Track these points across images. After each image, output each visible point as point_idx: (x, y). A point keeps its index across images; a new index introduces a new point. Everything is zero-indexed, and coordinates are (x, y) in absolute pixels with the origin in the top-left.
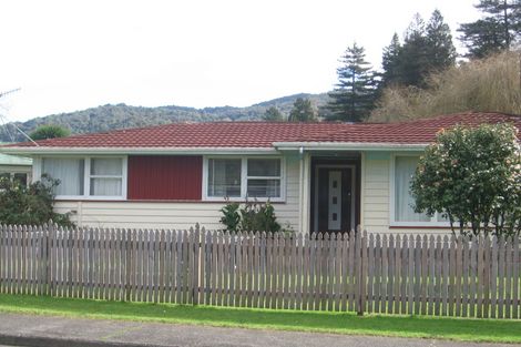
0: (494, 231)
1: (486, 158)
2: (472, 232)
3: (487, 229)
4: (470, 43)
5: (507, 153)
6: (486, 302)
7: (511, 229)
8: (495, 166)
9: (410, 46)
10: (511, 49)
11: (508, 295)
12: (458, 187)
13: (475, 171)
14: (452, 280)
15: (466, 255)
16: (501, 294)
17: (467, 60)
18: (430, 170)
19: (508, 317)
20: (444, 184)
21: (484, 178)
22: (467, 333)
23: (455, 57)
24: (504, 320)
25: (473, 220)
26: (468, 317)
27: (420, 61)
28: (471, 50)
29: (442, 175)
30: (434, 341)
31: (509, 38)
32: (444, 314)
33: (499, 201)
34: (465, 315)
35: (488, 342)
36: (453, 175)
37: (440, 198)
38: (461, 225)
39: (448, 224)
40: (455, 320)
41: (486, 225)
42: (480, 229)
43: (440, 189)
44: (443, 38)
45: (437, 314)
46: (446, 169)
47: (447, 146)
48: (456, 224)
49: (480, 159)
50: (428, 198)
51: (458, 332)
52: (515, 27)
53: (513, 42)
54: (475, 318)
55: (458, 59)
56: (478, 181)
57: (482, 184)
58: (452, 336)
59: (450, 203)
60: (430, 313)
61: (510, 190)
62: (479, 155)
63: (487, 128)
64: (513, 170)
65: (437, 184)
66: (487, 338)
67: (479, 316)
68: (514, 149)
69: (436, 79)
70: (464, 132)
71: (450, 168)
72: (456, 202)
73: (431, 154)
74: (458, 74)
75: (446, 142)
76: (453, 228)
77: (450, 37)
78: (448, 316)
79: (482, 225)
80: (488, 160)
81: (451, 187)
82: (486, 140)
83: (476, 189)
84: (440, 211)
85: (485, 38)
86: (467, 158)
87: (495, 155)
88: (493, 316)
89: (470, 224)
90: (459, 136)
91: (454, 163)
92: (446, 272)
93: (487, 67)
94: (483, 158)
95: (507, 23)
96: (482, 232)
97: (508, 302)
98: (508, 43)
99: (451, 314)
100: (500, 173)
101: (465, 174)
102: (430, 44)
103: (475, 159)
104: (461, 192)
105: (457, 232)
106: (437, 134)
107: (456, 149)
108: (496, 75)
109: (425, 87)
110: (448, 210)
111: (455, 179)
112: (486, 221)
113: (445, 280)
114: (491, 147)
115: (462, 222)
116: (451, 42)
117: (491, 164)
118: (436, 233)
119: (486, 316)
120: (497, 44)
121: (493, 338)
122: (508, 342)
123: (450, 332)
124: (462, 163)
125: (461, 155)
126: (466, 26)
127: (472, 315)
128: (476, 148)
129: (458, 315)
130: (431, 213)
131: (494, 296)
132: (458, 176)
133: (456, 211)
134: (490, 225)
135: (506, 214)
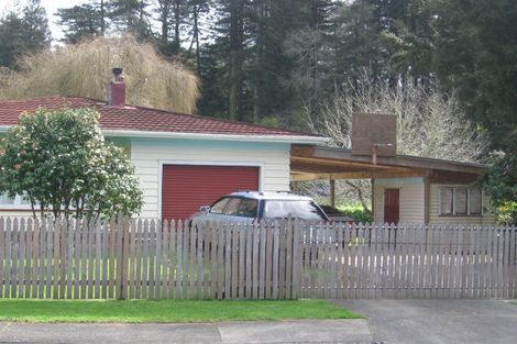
0: (75, 214)
1: (67, 142)
2: (53, 214)
3: (67, 212)
4: (66, 28)
5: (88, 137)
6: (63, 283)
7: (91, 212)
8: (76, 149)
9: (6, 27)
10: (106, 36)
11: (84, 276)
12: (39, 170)
13: (56, 154)
14: (29, 263)
15: (43, 237)
16: (77, 275)
17: (62, 44)
18: (11, 152)
19: (83, 297)
20: (25, 166)
21: (65, 162)
22: (42, 314)
23: (50, 41)
24: (80, 300)
25: (54, 202)
26: (45, 299)
27: (16, 43)
28: (67, 35)
29: (23, 157)
30: (9, 324)
31: (104, 26)
32: (21, 296)
33: (80, 184)
34: (41, 297)
35: (63, 322)
36: (34, 158)
37: (20, 181)
38: (42, 207)
39: (29, 207)
40: (31, 302)
41: (67, 208)
42: (60, 211)
43: (20, 171)
44: (39, 21)
45: (14, 296)
46: (28, 151)
47: (29, 129)
48: (38, 207)
49: (61, 142)
50: (9, 180)
51: (33, 313)
52: (110, 16)
53: (107, 30)
54: (51, 299)
55: (53, 44)
56: (59, 164)
57: (62, 167)
58: (28, 318)
59: (30, 185)
60: (7, 296)
61: (90, 174)
62: (60, 139)
63: (69, 113)
64: (93, 154)
65: (18, 166)
66: (62, 318)
67: (55, 297)
68: (95, 133)
69: (28, 61)
70: (46, 115)
71: (31, 150)
72: (37, 185)
73: (12, 136)
74: (52, 58)
75: (28, 124)
76: (34, 211)
77: (46, 20)
78: (24, 299)
79: (62, 207)
80: (69, 144)
81: (32, 170)
82: (68, 124)
83: (57, 172)
84: (21, 194)
85: (81, 24)
86: (49, 142)
87: (76, 139)
88: (69, 297)
89: (51, 207)
90: (41, 119)
91: (35, 146)
92: (22, 255)
93: (81, 52)
94: (64, 142)
95: (103, 11)
96: (62, 214)
97: (84, 283)
98: (103, 30)
99: (27, 296)
100: (81, 156)
101: (46, 157)
102: (26, 26)
103: (56, 142)
104: (42, 175)
105: (38, 214)
106: (20, 117)
107: (37, 132)
108: (88, 61)
109: (17, 69)
110: (29, 193)
111: (36, 162)
112: (67, 203)
113: (22, 263)
114: (73, 130)
115: (42, 204)
116: (46, 26)
117: (72, 148)
118: (19, 215)
119: (63, 297)
120: (93, 31)
121: (68, 318)
122: (82, 322)
123: (25, 314)
124: (43, 146)
125: (42, 138)
126: (63, 10)
127: (48, 296)
128: (58, 131)
129: (35, 296)
130: (12, 195)
131: (70, 277)
132: (39, 159)
133: (36, 193)
134: (71, 207)
135: (86, 197)
